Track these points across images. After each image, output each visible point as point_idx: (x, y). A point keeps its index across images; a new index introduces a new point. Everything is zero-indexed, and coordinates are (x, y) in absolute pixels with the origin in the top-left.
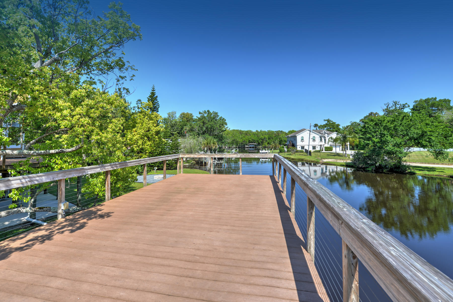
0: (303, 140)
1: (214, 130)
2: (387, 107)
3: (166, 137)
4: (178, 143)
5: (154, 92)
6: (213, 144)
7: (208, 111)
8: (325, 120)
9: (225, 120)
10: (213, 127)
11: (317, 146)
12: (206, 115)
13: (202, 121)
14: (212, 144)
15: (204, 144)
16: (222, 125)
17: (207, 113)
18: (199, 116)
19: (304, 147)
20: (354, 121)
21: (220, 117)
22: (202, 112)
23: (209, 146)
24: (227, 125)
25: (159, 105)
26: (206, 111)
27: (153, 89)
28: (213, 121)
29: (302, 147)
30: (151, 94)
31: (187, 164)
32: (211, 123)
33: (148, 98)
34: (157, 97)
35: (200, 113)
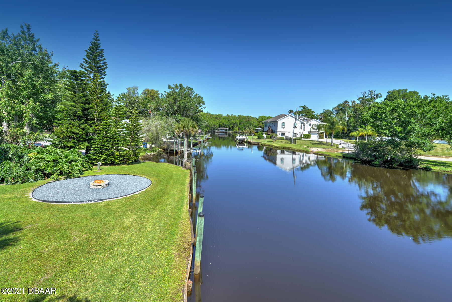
0: (284, 127)
1: (188, 110)
2: (364, 96)
3: (119, 114)
4: (138, 125)
5: (98, 42)
6: (192, 127)
7: (181, 85)
8: (301, 107)
9: (202, 98)
10: (186, 105)
11: (297, 133)
12: (177, 90)
13: (172, 97)
14: (191, 129)
15: (179, 127)
16: (199, 104)
17: (179, 88)
18: (169, 91)
19: (284, 133)
20: (327, 108)
21: (195, 93)
22: (172, 86)
23: (186, 131)
24: (204, 104)
25: (107, 65)
26: (178, 85)
27: (95, 38)
28: (187, 98)
29: (282, 133)
30: (91, 45)
31: (152, 153)
32: (184, 101)
33: (86, 51)
34: (102, 50)
35: (170, 87)
